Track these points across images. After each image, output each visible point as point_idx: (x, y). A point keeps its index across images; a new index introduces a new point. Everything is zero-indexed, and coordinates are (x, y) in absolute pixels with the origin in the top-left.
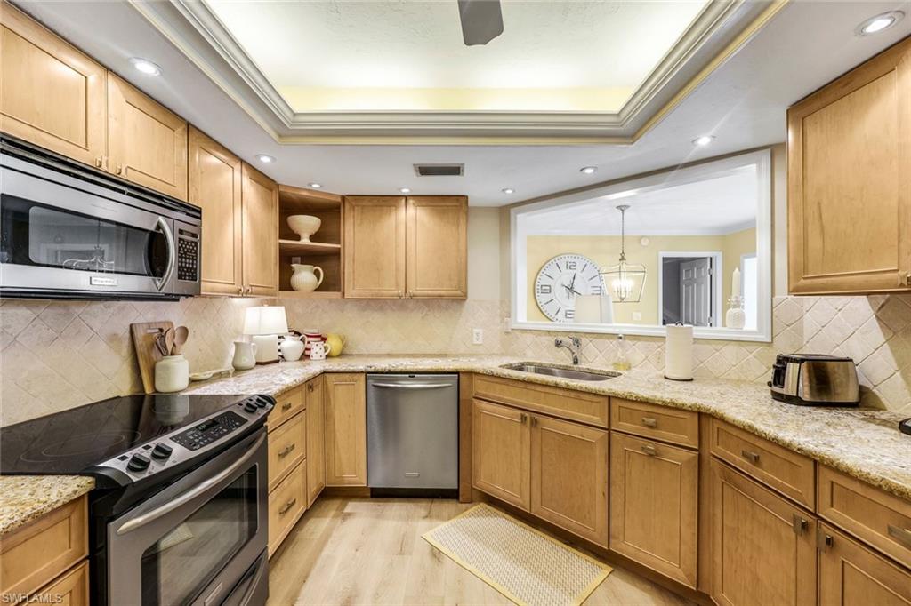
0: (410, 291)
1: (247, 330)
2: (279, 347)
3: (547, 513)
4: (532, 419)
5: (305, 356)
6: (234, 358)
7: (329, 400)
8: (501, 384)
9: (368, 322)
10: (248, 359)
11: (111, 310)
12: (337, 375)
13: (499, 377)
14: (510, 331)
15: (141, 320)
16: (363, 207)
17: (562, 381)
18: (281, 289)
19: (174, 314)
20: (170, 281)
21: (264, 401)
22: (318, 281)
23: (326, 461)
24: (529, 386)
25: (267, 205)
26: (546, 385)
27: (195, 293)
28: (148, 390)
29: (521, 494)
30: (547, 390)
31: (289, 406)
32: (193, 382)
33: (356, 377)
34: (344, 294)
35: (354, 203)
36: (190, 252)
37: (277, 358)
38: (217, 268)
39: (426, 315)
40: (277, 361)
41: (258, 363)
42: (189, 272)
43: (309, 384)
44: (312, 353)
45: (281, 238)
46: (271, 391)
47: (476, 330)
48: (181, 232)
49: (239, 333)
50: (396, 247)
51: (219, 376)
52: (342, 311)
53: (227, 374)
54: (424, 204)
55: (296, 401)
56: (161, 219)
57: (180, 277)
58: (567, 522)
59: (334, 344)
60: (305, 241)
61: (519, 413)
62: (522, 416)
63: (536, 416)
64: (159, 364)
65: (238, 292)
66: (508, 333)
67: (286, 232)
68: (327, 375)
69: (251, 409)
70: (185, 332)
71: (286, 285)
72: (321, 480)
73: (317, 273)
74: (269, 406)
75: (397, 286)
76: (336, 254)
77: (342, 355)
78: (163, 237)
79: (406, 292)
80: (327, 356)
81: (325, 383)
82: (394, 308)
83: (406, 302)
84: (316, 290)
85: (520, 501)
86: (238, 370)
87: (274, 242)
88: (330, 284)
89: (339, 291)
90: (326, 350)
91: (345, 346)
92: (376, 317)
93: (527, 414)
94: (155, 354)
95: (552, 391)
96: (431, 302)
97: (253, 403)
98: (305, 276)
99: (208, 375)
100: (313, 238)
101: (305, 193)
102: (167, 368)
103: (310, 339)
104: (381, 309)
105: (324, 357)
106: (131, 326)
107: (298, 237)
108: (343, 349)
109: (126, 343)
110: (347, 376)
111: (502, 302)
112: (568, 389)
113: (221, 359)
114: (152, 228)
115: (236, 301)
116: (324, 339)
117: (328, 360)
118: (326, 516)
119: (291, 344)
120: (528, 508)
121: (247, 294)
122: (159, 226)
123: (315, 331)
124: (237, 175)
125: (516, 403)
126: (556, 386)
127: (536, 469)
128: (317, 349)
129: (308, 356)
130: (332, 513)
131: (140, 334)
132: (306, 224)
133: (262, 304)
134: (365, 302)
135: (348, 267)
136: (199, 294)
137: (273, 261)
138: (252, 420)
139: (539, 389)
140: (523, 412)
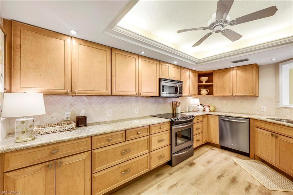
0: (234, 94)
1: (191, 104)
2: (198, 108)
3: (281, 167)
4: (275, 135)
5: (204, 110)
6: (188, 109)
7: (209, 121)
8: (265, 123)
9: (222, 103)
10: (191, 110)
11: (170, 99)
12: (211, 115)
13: (263, 121)
14: (279, 108)
15: (173, 101)
16: (219, 72)
17: (287, 124)
18: (198, 95)
19: (178, 100)
20: (178, 94)
21: (193, 116)
22: (207, 92)
23: (208, 135)
24: (274, 125)
25: (195, 76)
26: (280, 125)
27: (181, 96)
28: (175, 113)
29: (272, 159)
30: (281, 126)
31: (198, 119)
32: (181, 112)
33: (216, 116)
34: (214, 95)
35: (217, 72)
36: (181, 89)
37: (197, 110)
38: (185, 92)
39: (242, 101)
40: (197, 111)
41: (193, 111)
42: (181, 93)
43: (204, 116)
44: (206, 110)
45: (198, 83)
46: (195, 115)
47: (262, 107)
48: (180, 86)
49: (189, 104)
50: (230, 82)
51: (185, 112)
52: (215, 100)
53: (187, 112)
54: (239, 69)
55: (200, 119)
56: (177, 85)
57: (179, 94)
58: (289, 172)
59: (212, 108)
60: (204, 83)
61: (270, 133)
62: (271, 134)
63: (277, 135)
64: (176, 109)
65: (189, 96)
66: (278, 108)
67: (199, 81)
68: (209, 115)
69: (190, 117)
70: (180, 103)
71: (199, 93)
72: (207, 139)
73: (207, 91)
74: (194, 117)
75: (230, 93)
76: (212, 85)
77: (214, 111)
78: (177, 87)
79: (233, 94)
80: (210, 111)
81: (208, 117)
82: (230, 99)
83: (233, 97)
84: (207, 95)
85: (271, 161)
86: (189, 112)
87: (196, 84)
88: (211, 93)
89: (213, 94)
90: (209, 109)
91: (215, 109)
92: (225, 102)
93: (273, 134)
94: (176, 107)
95: (283, 127)
96: (243, 97)
97: (191, 116)
98: (204, 91)
99: (184, 112)
100: (206, 82)
101: (204, 72)
102: (177, 109)
103: (205, 107)
104: (226, 99)
105: (209, 111)
106: (172, 102)
107: (202, 82)
108: (214, 110)
109: (172, 104)
110: (214, 116)
111: (275, 97)
112: (288, 127)
113: (186, 109)
114: (176, 86)
115: (189, 97)
116: (209, 107)
117: (210, 112)
118: (208, 148)
119: (201, 107)
120: (274, 164)
121: (191, 96)
122: (177, 86)
123: (207, 105)
124: (189, 72)
125: (270, 130)
126: (284, 125)
127: (277, 152)
128: (207, 109)
129: (205, 111)
130: (209, 148)
131: (173, 103)
132: (204, 79)
133: (194, 98)
134: (221, 98)
135: (215, 89)
136: (182, 96)
137: (196, 89)
138: (190, 119)
139: (278, 126)
140: (272, 133)
